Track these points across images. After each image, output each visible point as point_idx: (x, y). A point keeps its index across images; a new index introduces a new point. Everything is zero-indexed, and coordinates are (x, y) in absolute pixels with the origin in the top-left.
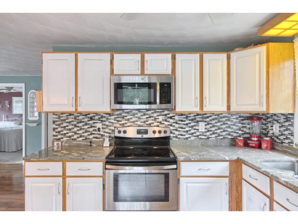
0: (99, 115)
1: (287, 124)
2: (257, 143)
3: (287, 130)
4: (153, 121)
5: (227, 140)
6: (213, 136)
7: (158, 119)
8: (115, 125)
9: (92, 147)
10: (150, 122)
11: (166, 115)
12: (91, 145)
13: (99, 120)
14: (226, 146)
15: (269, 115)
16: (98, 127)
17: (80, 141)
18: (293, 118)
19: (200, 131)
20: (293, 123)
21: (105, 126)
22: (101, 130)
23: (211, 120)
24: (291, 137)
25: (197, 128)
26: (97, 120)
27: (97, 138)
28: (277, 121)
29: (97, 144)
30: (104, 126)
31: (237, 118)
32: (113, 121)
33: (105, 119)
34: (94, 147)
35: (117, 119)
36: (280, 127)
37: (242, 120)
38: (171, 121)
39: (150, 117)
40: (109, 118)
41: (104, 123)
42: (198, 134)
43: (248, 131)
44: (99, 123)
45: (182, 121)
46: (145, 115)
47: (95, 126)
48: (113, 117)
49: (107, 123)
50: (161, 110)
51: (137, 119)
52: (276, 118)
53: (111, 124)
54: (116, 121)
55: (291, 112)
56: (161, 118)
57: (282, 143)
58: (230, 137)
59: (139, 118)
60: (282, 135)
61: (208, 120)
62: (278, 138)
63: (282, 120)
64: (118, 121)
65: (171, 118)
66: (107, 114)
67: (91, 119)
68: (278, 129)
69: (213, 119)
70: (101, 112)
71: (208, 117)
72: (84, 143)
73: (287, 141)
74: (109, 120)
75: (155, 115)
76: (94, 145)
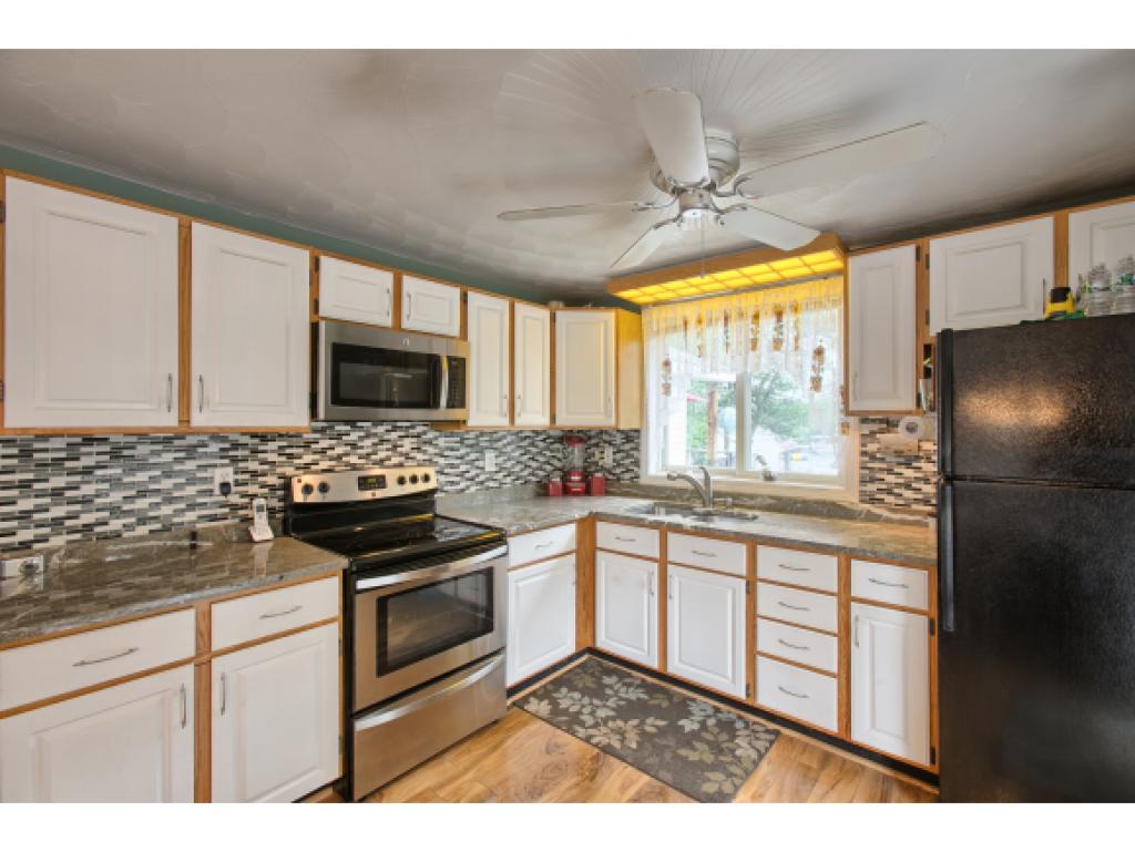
0: (224, 439)
1: (627, 447)
2: (583, 485)
3: (628, 456)
4: (390, 453)
5: (530, 486)
6: (509, 480)
7: (401, 446)
8: (279, 470)
9: (198, 551)
10: (382, 455)
11: (418, 436)
12: (193, 547)
13: (222, 457)
14: (529, 499)
15: (593, 433)
16: (218, 480)
17: (141, 539)
18: (638, 437)
19: (487, 470)
20: (638, 443)
21: (247, 476)
22: (234, 489)
23: (505, 446)
24: (636, 469)
25: (480, 464)
26: (212, 455)
27: (213, 518)
28: (610, 443)
29: (218, 539)
30: (241, 477)
31: (544, 440)
32: (272, 457)
33: (247, 453)
34: (204, 550)
35: (288, 451)
36: (614, 453)
37: (552, 443)
38: (431, 450)
39: (382, 441)
40: (261, 448)
41: (241, 465)
42: (482, 478)
43: (558, 464)
44: (223, 465)
45: (452, 449)
46: (368, 436)
47: (206, 478)
48: (273, 446)
49: (253, 465)
50: (408, 424)
51: (349, 448)
52: (605, 437)
53: (266, 467)
54: (283, 459)
55: (636, 426)
56: (407, 444)
57: (619, 479)
58: (534, 479)
59: (354, 446)
60: (619, 465)
61: (500, 444)
62: (610, 473)
63: (619, 439)
64: (290, 456)
65: (429, 443)
66: (254, 436)
67: (191, 452)
68: (611, 457)
69: (509, 444)
70: (232, 430)
71: (499, 440)
72: (161, 543)
73: (627, 476)
74: (260, 455)
75: (394, 435)
76: (206, 545)
